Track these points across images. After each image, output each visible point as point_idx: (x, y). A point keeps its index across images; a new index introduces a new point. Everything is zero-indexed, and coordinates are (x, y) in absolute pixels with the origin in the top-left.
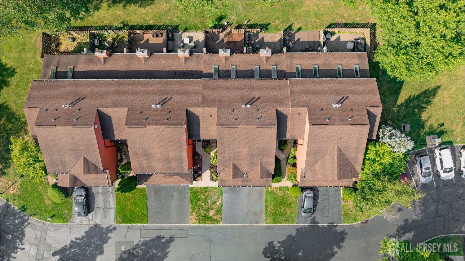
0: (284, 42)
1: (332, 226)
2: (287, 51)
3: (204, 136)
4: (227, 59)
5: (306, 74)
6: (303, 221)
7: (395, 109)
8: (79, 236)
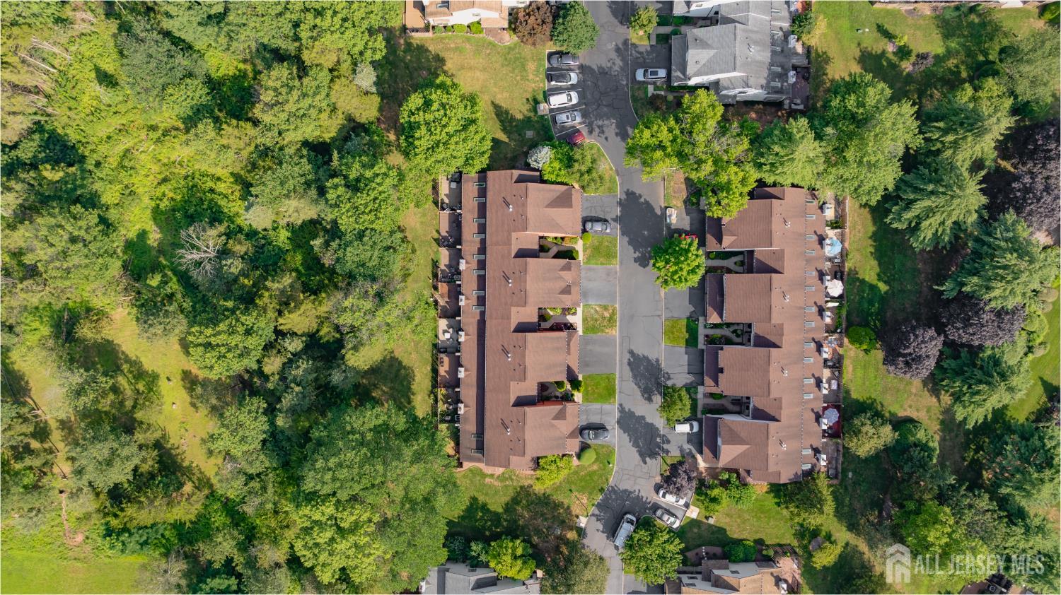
0: (451, 246)
1: (620, 203)
2: (460, 244)
3: (535, 319)
4: (467, 299)
5: (482, 229)
6: (614, 230)
7: (512, 143)
8: (628, 439)
